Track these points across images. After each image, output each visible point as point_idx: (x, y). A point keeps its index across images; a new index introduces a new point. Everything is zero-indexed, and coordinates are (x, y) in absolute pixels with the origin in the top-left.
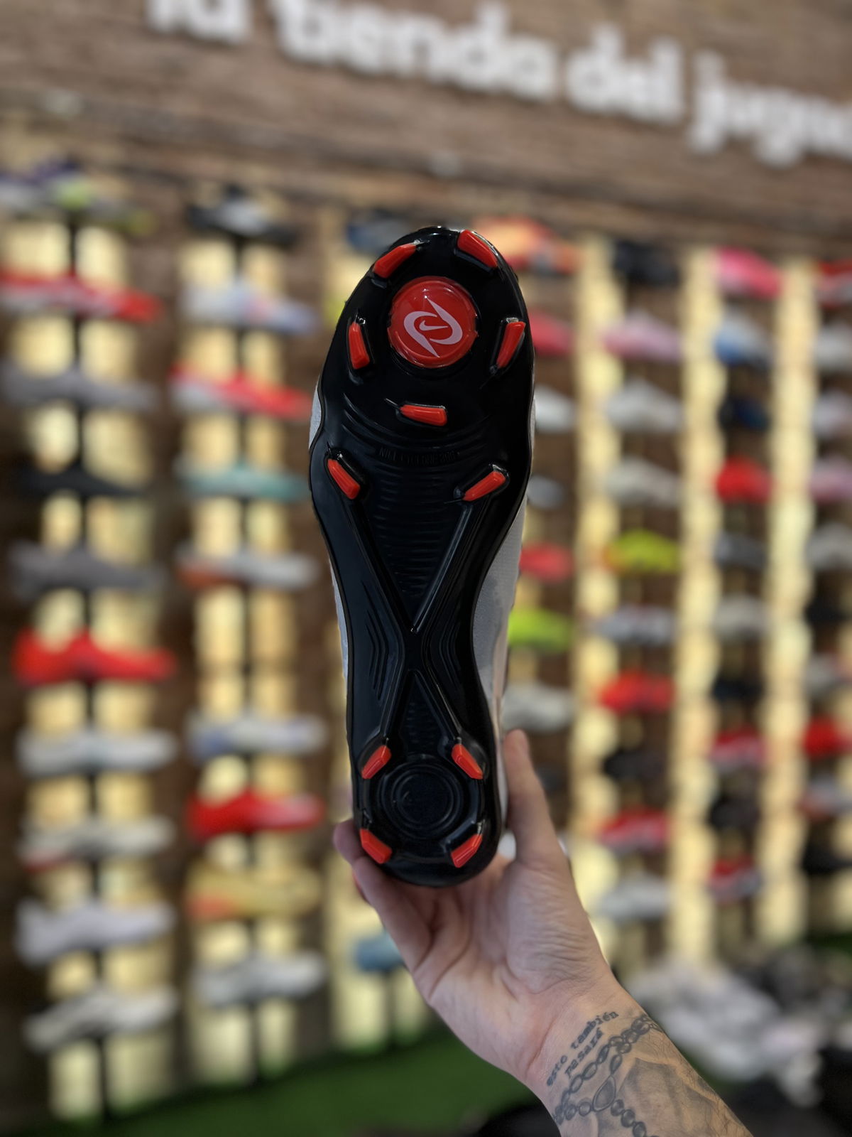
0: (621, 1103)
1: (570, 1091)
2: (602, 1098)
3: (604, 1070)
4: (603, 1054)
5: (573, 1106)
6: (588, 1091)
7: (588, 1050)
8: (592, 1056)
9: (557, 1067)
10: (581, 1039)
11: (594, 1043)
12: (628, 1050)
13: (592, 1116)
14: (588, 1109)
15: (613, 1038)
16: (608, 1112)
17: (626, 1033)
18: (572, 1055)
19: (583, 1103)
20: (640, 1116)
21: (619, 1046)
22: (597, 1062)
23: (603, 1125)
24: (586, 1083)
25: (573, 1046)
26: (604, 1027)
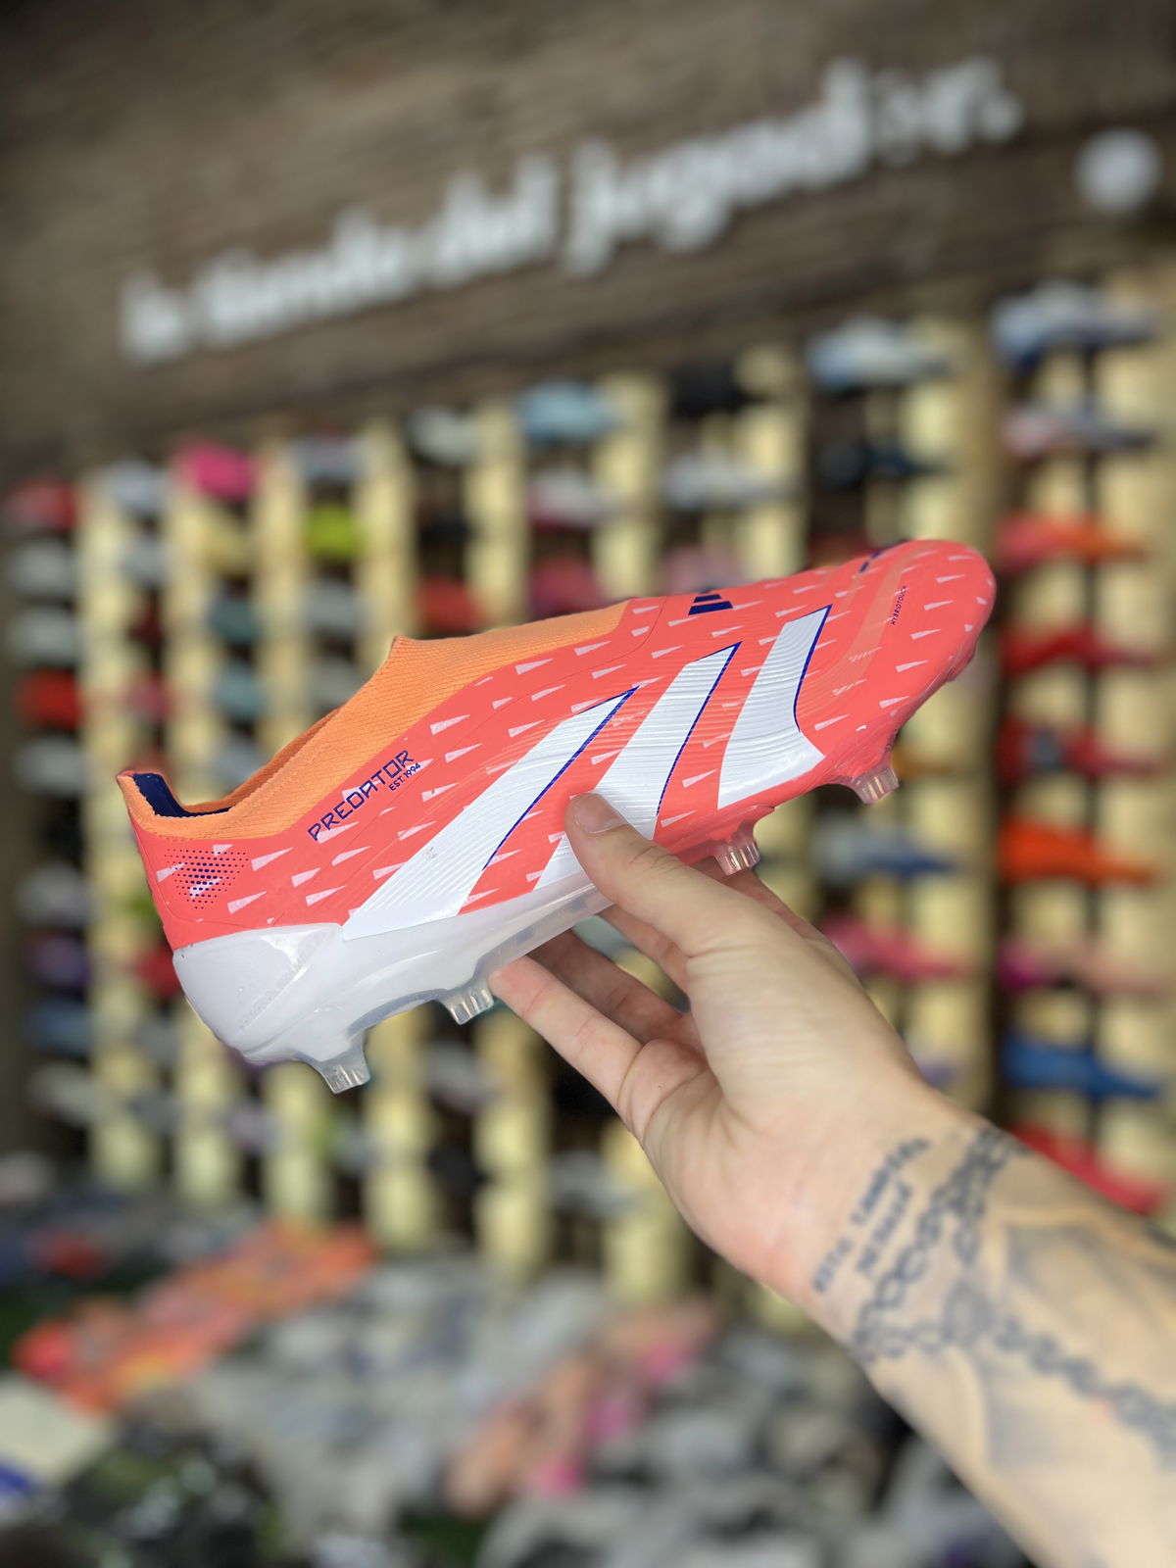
0: (1013, 1326)
1: (879, 1303)
2: (963, 1313)
3: (942, 1261)
4: (928, 1228)
5: (895, 1332)
6: (922, 1304)
7: (890, 1225)
8: (905, 1233)
9: (831, 1262)
10: (869, 1203)
11: (899, 1209)
12: (980, 1210)
13: (954, 1354)
14: (933, 1338)
15: (938, 1194)
16: (986, 1346)
17: (962, 1176)
18: (862, 1236)
19: (923, 1327)
20: (1074, 1345)
21: (959, 1206)
22: (920, 1245)
23: (986, 1373)
24: (914, 1291)
25: (856, 1219)
26: (909, 1174)
